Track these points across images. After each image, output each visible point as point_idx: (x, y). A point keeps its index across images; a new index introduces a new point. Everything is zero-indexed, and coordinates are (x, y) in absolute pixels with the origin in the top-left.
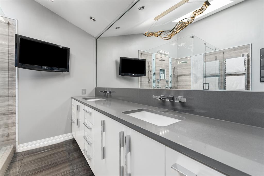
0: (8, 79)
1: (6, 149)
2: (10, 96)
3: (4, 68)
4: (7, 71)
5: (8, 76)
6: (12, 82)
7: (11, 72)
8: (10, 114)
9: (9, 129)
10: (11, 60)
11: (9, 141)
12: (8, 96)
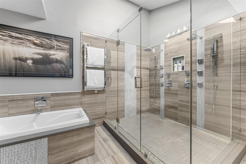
0: (240, 74)
1: (238, 143)
2: (242, 91)
3: (237, 64)
4: (239, 66)
5: (240, 71)
6: (244, 77)
7: (243, 67)
8: (243, 110)
9: (241, 124)
10: (243, 54)
11: (241, 136)
12: (240, 91)
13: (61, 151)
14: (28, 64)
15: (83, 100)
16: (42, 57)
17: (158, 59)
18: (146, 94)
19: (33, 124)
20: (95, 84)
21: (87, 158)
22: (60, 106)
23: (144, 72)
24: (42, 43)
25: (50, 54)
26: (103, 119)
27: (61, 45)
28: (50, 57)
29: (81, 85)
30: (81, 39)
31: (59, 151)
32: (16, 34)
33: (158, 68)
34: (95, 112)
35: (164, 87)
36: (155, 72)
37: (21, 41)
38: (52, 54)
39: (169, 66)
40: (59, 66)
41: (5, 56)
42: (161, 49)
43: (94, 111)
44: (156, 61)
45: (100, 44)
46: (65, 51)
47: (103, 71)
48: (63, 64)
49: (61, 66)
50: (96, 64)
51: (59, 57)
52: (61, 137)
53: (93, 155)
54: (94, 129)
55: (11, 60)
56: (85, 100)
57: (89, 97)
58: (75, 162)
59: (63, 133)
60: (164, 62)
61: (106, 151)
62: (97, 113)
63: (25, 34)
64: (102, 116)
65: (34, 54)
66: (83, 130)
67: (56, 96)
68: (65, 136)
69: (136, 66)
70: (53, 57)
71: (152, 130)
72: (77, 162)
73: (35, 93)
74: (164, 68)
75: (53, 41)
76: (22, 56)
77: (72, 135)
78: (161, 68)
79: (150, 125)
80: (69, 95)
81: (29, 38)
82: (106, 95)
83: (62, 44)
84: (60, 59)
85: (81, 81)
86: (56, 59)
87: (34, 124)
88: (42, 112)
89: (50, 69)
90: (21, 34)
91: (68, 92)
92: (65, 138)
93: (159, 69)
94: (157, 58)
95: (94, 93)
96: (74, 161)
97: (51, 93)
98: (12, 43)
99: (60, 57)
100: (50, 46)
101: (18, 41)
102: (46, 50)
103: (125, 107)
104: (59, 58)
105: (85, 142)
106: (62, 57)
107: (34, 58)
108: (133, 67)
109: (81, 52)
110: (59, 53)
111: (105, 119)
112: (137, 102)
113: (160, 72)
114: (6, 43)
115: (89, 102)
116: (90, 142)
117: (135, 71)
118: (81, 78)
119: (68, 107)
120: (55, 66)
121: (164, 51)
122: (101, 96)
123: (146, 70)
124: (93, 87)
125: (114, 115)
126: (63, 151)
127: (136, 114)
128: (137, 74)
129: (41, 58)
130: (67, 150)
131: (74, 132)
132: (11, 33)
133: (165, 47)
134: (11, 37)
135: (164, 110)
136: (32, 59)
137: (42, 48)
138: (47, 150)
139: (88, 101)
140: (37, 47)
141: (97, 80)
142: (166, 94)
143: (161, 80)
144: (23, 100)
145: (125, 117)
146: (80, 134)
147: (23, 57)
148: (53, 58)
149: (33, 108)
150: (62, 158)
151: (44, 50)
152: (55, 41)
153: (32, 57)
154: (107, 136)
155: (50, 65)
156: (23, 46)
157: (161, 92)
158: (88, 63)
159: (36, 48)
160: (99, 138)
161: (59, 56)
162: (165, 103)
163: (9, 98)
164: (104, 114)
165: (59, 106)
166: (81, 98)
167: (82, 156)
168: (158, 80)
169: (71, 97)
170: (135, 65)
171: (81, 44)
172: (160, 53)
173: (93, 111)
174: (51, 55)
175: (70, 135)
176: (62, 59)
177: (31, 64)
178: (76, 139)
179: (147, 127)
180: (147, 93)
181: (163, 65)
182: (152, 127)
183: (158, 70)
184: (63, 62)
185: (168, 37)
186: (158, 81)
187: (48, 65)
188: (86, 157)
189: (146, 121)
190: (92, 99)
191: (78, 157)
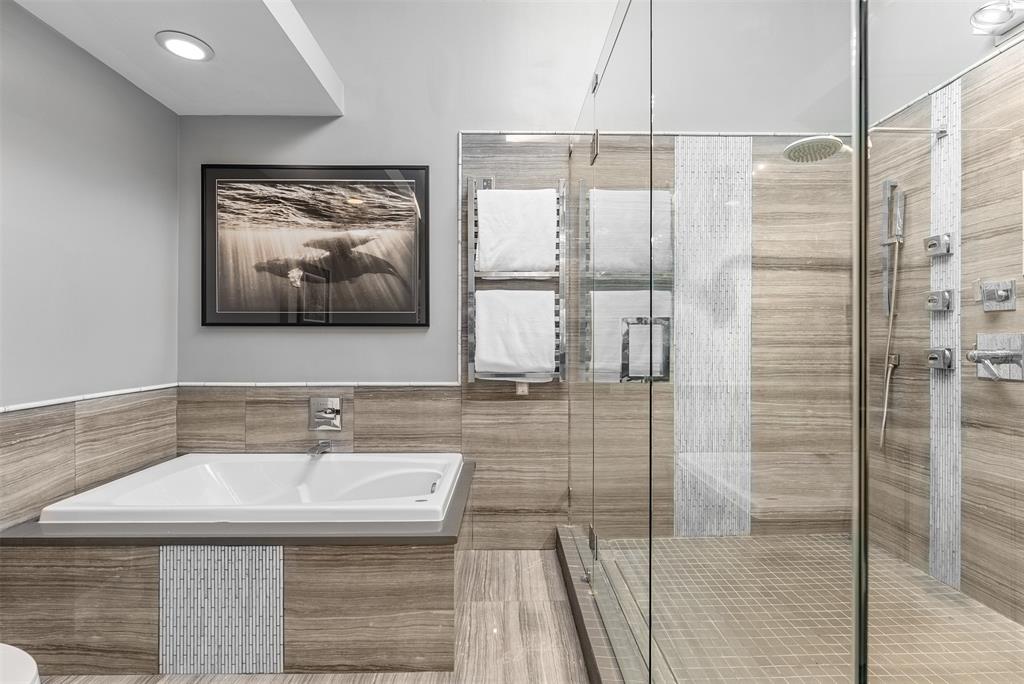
13: (325, 611)
14: (291, 283)
15: (466, 420)
16: (328, 253)
17: (912, 200)
18: (820, 421)
19: (300, 488)
20: (510, 356)
21: (420, 673)
22: (384, 438)
23: (811, 289)
24: (329, 203)
25: (351, 240)
26: (557, 518)
27: (386, 201)
28: (351, 252)
29: (460, 356)
30: (460, 162)
31: (318, 608)
32: (262, 187)
33: (915, 252)
34: (519, 481)
35: (956, 384)
36: (891, 282)
37: (274, 208)
38: (358, 242)
39: (997, 233)
40: (379, 284)
41: (238, 261)
42: (935, 126)
43: (515, 476)
44: (898, 212)
45: (540, 169)
46: (400, 223)
47: (551, 295)
48: (394, 272)
49: (386, 281)
50: (516, 265)
51: (379, 247)
52: (326, 558)
53: (447, 673)
54: (449, 558)
55: (250, 273)
56: (477, 424)
57: (493, 412)
58: (373, 671)
59: (333, 545)
60: (959, 210)
61: (505, 674)
62: (529, 486)
63: (283, 183)
64: (553, 504)
65: (307, 245)
66: (403, 548)
67: (372, 398)
68: (339, 558)
69: (750, 254)
70: (361, 249)
71: (811, 649)
72: (381, 675)
73: (309, 384)
74: (956, 250)
75: (363, 190)
76: (276, 256)
77: (364, 560)
78: (935, 257)
79: (816, 615)
80: (414, 395)
81: (294, 195)
82: (572, 407)
83: (391, 197)
84: (383, 255)
85: (460, 341)
86: (371, 256)
87: (303, 489)
88: (328, 450)
89: (353, 296)
90: (273, 185)
91: (412, 384)
92: (338, 566)
93: (917, 259)
94: (902, 188)
95: (514, 397)
96: (371, 668)
97: (355, 384)
98: (254, 219)
99: (383, 248)
100: (352, 210)
101: (268, 209)
102: (339, 227)
103: (676, 480)
104: (381, 251)
105: (413, 605)
106: (391, 246)
107: (307, 259)
108: (730, 263)
109: (460, 218)
110: (379, 232)
111: (564, 523)
112: (754, 463)
113: (929, 279)
114: (240, 222)
115: (490, 432)
116: (433, 609)
117: (740, 283)
118: (460, 328)
119: (412, 444)
120: (368, 284)
121: (958, 136)
122: (544, 411)
123: (821, 274)
124: (506, 367)
125: (609, 511)
126: (334, 615)
127: (748, 529)
128: (756, 300)
129: (326, 259)
130: (346, 615)
131: (372, 549)
132: (252, 187)
133: (966, 107)
134: (251, 198)
135: (958, 540)
136: (303, 265)
137: (327, 223)
138: (282, 590)
139: (487, 426)
140: (316, 222)
141: (523, 334)
142: (971, 433)
143: (933, 335)
144: (279, 402)
145: (678, 530)
146: (391, 562)
147: (278, 260)
148: (360, 253)
149: (302, 434)
150: (330, 639)
151: (334, 227)
152: (366, 189)
153: (301, 258)
154: (548, 604)
155: (351, 282)
156: (280, 224)
157: (934, 415)
158: (482, 262)
159: (312, 225)
160: (508, 602)
161: (381, 244)
162: (963, 491)
163: (248, 393)
164: (562, 499)
165: (382, 437)
166: (459, 414)
167: (401, 659)
168: (914, 332)
169: (420, 404)
170: (739, 252)
171: (460, 182)
172: (930, 152)
173: (507, 475)
174: (354, 245)
175: (356, 558)
176: (389, 254)
177: (298, 283)
178: (376, 579)
179: (785, 624)
180: (829, 413)
181: (950, 231)
182: (820, 633)
183: (910, 268)
184: (392, 267)
185: (991, 27)
186: (914, 342)
187: (347, 282)
188: (419, 671)
189: (798, 581)
190: (503, 419)
191: (383, 658)
